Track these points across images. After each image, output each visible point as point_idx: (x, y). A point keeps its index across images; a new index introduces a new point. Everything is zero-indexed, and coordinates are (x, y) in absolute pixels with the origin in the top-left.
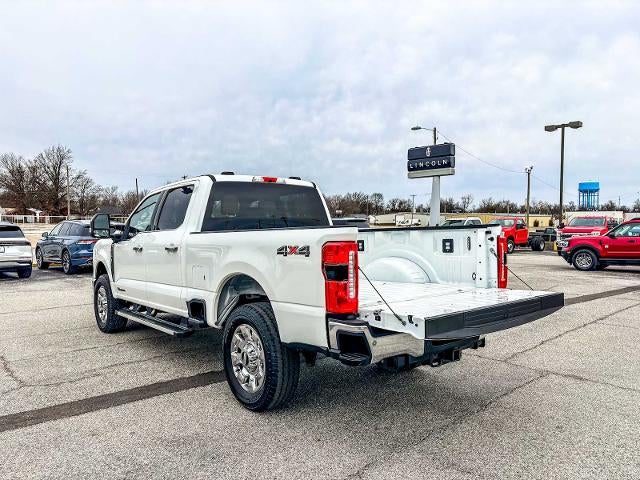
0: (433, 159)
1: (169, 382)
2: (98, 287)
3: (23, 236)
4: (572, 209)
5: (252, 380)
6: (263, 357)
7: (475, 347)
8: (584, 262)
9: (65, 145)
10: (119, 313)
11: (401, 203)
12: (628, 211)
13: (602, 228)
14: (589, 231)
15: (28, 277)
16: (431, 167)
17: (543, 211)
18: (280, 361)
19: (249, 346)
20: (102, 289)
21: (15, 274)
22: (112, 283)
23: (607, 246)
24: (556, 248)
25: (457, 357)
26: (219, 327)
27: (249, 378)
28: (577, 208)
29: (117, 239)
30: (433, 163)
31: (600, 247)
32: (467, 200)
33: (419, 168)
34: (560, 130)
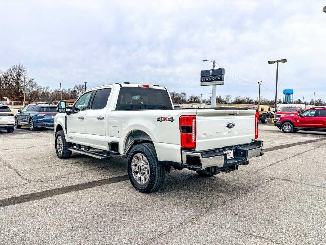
0: (213, 76)
1: (99, 181)
2: (57, 137)
3: (10, 111)
4: (280, 103)
5: (142, 179)
6: (149, 168)
7: (244, 165)
8: (287, 129)
9: (23, 65)
10: (70, 149)
11: (195, 98)
12: (307, 104)
13: (295, 112)
14: (289, 114)
15: (12, 132)
16: (212, 80)
17: (266, 103)
18: (157, 170)
19: (141, 163)
20: (59, 138)
21: (6, 131)
22: (65, 135)
23: (298, 121)
24: (273, 122)
25: (237, 168)
26: (125, 155)
27: (141, 177)
28: (282, 102)
29: (69, 113)
30: (214, 78)
31: (295, 122)
32: (228, 97)
33: (206, 81)
34: (276, 63)
